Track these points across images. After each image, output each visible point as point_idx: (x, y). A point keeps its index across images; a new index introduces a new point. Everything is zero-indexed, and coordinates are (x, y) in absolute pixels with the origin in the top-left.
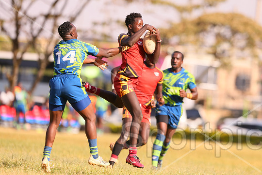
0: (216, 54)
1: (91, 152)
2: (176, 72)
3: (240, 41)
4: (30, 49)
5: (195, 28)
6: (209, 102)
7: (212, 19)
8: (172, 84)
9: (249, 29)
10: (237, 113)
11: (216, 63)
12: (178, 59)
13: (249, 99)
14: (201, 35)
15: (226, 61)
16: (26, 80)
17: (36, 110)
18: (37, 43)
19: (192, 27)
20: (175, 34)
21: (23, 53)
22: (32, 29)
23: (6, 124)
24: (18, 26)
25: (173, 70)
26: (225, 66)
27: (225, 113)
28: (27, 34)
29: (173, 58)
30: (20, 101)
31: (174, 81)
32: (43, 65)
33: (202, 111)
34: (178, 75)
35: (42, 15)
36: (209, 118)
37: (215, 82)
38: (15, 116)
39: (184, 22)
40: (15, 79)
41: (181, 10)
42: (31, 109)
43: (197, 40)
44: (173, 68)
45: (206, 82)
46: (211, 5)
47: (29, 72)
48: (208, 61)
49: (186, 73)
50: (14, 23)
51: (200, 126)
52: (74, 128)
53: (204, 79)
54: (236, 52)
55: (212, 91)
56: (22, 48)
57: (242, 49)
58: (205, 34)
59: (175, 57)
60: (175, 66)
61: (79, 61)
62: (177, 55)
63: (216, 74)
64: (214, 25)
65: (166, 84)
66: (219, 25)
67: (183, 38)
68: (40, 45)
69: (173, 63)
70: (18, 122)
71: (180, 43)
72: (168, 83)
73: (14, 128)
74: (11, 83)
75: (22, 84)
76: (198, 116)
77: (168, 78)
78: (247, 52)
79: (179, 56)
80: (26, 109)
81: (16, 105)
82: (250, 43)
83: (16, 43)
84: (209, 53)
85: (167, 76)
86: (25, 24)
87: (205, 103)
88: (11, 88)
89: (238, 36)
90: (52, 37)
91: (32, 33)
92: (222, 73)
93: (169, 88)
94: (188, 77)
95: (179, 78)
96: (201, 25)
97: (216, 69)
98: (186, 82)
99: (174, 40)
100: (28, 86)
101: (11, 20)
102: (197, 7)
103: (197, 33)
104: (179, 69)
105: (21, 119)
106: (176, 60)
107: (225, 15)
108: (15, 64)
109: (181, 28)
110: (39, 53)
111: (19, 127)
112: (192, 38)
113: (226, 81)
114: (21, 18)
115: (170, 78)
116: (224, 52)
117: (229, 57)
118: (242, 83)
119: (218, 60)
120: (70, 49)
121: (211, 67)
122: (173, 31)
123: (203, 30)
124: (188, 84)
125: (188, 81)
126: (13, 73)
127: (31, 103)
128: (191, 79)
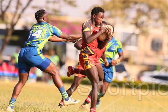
0: (137, 24)
3: (155, 15)
5: (122, 6)
6: (132, 60)
8: (107, 50)
9: (162, 6)
10: (153, 68)
11: (137, 31)
13: (161, 57)
14: (126, 11)
15: (144, 29)
18: (5, 16)
20: (107, 10)
22: (1, 6)
26: (144, 33)
27: (144, 68)
32: (10, 33)
33: (127, 66)
34: (111, 43)
36: (132, 71)
37: (136, 45)
39: (113, 1)
43: (123, 14)
45: (130, 45)
48: (131, 29)
49: (116, 42)
51: (126, 77)
52: (32, 79)
53: (128, 43)
54: (151, 23)
55: (134, 51)
57: (157, 20)
58: (129, 9)
61: (43, 38)
63: (137, 39)
64: (136, 3)
66: (139, 3)
67: (113, 12)
68: (7, 17)
71: (111, 16)
76: (124, 70)
78: (160, 22)
82: (162, 16)
84: (132, 24)
87: (129, 61)
89: (153, 11)
90: (16, 12)
91: (1, 9)
92: (142, 38)
94: (117, 44)
95: (111, 45)
96: (126, 3)
97: (137, 35)
98: (117, 48)
103: (123, 9)
109: (111, 6)
110: (7, 24)
112: (119, 12)
113: (145, 44)
116: (143, 23)
117: (147, 26)
118: (156, 46)
119: (139, 29)
120: (39, 28)
121: (133, 34)
123: (128, 7)
124: (118, 49)
128: (120, 46)
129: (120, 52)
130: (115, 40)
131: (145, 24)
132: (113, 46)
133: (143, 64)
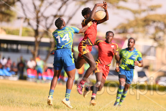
0: (156, 39)
1: (65, 96)
2: (131, 50)
4: (45, 35)
6: (152, 67)
7: (153, 18)
8: (128, 58)
11: (155, 44)
12: (132, 42)
14: (146, 28)
15: (161, 42)
16: (43, 54)
17: (49, 71)
19: (141, 23)
20: (131, 27)
21: (41, 38)
22: (46, 24)
23: (31, 80)
24: (38, 22)
25: (129, 49)
26: (161, 46)
27: (161, 74)
28: (43, 26)
29: (129, 42)
30: (39, 66)
31: (129, 56)
32: (53, 45)
33: (147, 73)
34: (132, 52)
35: (52, 15)
36: (151, 76)
37: (155, 55)
38: (36, 75)
39: (136, 20)
40: (36, 53)
41: (135, 12)
42: (46, 71)
43: (144, 30)
44: (128, 48)
46: (152, 10)
47: (45, 49)
48: (150, 43)
49: (137, 52)
50: (36, 20)
51: (146, 81)
53: (148, 53)
55: (153, 60)
56: (40, 35)
58: (149, 27)
59: (130, 41)
60: (130, 47)
62: (131, 40)
63: (155, 51)
64: (154, 22)
65: (125, 58)
66: (157, 22)
67: (136, 29)
69: (129, 45)
70: (38, 79)
71: (134, 32)
72: (126, 57)
73: (36, 82)
74: (34, 55)
75: (40, 56)
76: (145, 75)
77: (126, 54)
79: (132, 41)
80: (43, 71)
81: (37, 69)
83: (37, 32)
84: (151, 38)
85: (125, 53)
86: (42, 20)
87: (149, 68)
88: (34, 59)
91: (46, 26)
92: (159, 50)
93: (126, 60)
94: (138, 54)
96: (146, 22)
97: (156, 48)
98: (137, 57)
99: (130, 30)
100: (44, 57)
101: (34, 19)
102: (144, 11)
103: (144, 26)
104: (132, 49)
105: (40, 77)
106: (130, 43)
107: (160, 16)
108: (37, 44)
109: (134, 23)
110: (50, 38)
111: (39, 81)
112: (141, 29)
114: (39, 17)
115: (127, 54)
116: (160, 37)
117: (163, 40)
120: (65, 33)
121: (152, 46)
122: (130, 25)
123: (148, 25)
124: (138, 58)
125: (138, 56)
126: (35, 49)
127: (46, 67)
128: (140, 55)
129: (140, 60)
130: (136, 51)
131: (162, 38)
132: (134, 55)
133: (160, 71)
